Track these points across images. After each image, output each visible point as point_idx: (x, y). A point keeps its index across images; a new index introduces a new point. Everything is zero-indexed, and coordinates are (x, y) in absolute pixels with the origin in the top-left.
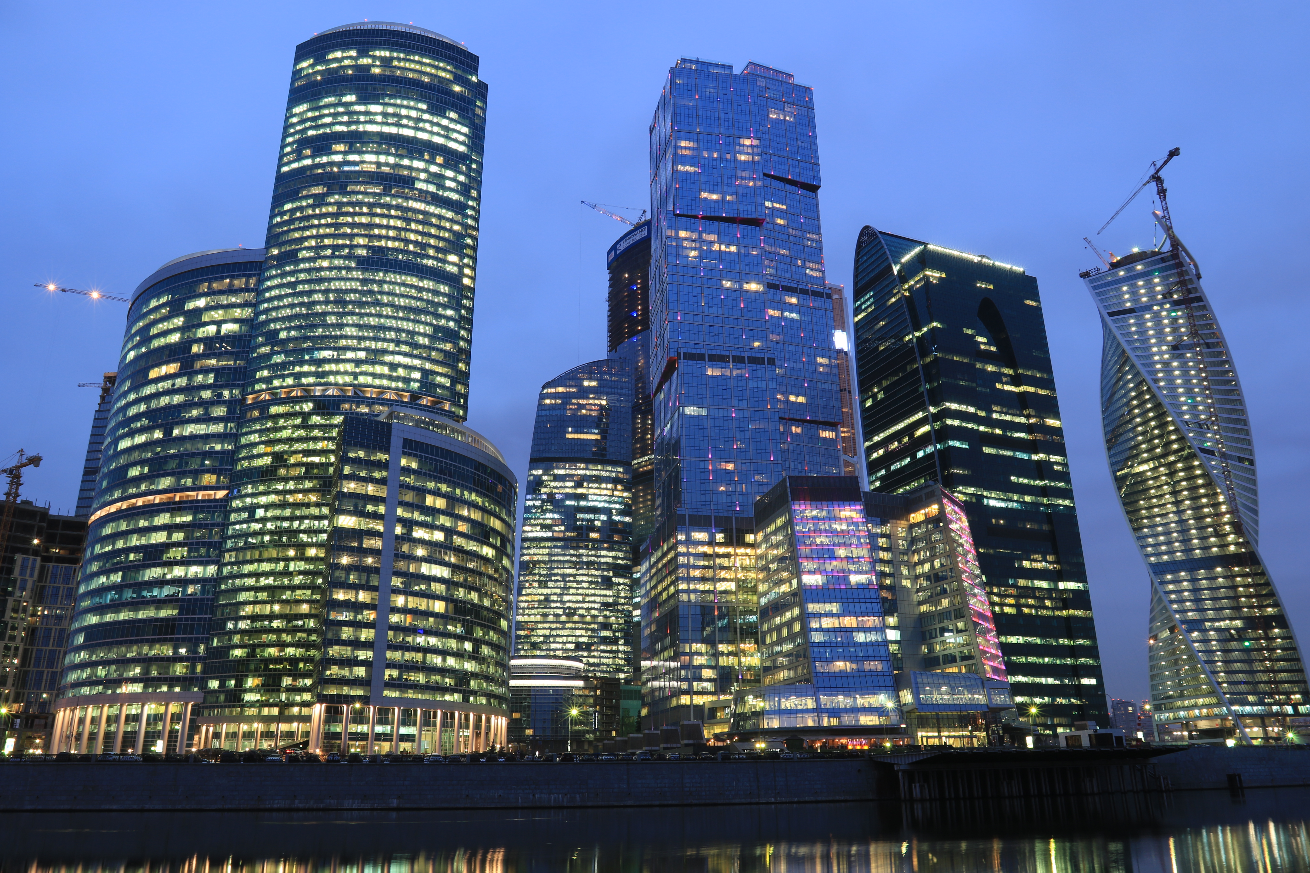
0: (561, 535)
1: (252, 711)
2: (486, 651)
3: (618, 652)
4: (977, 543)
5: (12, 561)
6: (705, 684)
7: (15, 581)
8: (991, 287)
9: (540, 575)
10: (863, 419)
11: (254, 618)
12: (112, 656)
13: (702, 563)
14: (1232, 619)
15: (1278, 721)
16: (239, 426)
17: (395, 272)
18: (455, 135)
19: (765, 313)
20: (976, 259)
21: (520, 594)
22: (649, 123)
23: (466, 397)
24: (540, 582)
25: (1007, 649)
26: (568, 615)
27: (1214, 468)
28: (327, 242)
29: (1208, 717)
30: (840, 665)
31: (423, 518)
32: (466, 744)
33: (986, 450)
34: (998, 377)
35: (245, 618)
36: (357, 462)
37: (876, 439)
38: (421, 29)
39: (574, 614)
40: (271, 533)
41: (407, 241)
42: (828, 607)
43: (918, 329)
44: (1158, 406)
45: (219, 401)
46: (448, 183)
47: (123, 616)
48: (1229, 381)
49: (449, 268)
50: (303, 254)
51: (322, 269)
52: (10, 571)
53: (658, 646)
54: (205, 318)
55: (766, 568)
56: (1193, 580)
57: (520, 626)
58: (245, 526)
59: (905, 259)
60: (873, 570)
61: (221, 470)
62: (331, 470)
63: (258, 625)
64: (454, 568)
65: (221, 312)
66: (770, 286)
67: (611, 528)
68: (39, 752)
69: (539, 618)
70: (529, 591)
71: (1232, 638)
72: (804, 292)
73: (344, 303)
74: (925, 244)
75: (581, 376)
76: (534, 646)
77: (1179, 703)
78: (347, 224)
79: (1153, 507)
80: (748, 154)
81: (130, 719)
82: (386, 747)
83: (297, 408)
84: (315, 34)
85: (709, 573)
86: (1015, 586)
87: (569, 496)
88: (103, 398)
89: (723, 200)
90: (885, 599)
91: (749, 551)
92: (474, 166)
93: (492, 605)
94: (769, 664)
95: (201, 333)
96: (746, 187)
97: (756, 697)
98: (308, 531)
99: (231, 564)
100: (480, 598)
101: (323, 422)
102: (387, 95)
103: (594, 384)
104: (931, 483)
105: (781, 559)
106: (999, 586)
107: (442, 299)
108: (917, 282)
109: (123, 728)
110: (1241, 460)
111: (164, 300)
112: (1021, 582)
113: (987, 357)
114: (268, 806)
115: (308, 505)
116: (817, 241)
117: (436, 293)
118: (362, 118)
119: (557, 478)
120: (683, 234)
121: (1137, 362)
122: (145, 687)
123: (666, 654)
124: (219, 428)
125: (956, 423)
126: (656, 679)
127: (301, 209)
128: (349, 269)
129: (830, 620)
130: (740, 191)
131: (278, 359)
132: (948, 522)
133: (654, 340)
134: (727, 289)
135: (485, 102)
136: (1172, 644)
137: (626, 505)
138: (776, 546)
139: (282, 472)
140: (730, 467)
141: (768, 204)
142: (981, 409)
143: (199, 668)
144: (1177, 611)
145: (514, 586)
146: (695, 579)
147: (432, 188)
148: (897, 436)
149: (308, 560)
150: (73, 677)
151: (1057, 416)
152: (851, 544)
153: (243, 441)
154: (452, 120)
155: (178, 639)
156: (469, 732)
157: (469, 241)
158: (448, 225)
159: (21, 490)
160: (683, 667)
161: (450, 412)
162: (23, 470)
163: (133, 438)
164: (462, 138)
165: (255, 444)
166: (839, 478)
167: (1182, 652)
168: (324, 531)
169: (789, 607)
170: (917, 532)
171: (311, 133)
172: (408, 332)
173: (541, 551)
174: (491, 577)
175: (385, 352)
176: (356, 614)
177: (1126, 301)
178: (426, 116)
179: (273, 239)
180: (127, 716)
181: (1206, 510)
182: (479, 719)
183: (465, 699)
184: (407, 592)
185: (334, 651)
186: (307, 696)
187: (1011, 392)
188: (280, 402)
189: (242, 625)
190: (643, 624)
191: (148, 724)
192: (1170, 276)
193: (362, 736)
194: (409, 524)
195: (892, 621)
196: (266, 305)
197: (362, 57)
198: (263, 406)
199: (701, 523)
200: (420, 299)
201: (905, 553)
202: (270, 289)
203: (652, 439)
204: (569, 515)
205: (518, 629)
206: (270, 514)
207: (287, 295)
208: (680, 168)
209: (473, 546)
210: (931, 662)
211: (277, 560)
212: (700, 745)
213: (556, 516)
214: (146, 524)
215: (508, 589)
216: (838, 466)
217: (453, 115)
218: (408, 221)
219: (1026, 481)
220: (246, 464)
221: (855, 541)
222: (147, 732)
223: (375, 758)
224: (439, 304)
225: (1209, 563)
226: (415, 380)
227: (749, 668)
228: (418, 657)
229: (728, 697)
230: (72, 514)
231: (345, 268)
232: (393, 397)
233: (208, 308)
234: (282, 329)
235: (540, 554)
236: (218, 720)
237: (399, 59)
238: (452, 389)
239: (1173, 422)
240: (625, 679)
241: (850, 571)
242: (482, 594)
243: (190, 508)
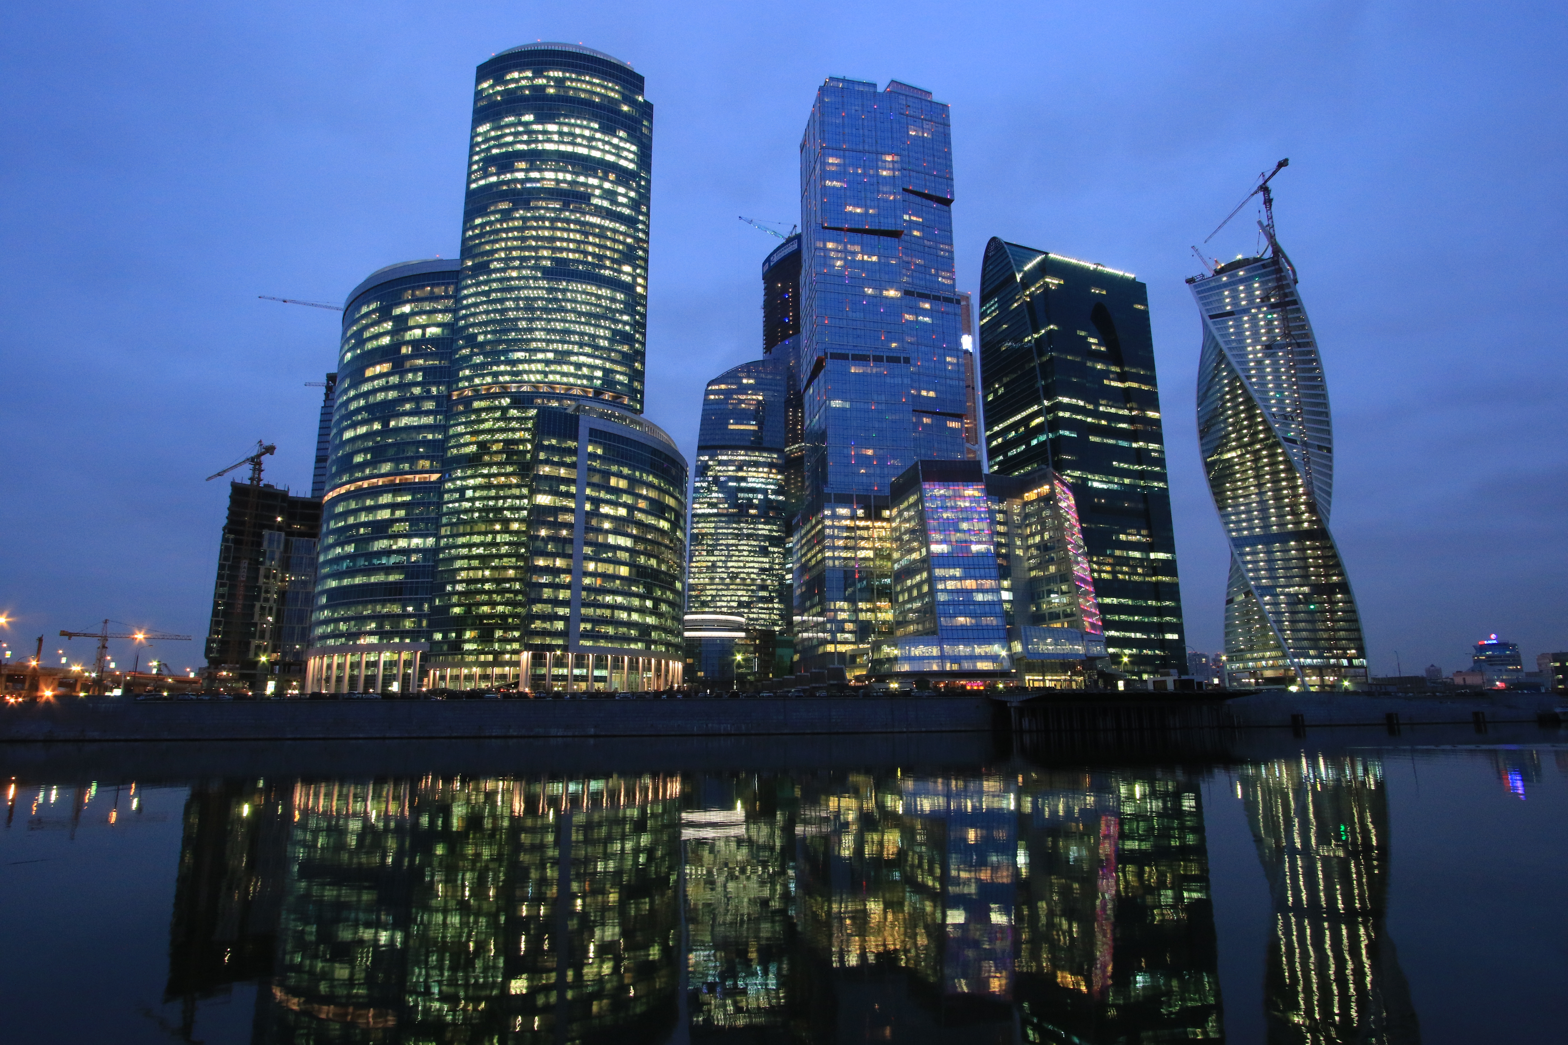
0: (725, 511)
1: (472, 658)
2: (664, 607)
3: (773, 608)
4: (1081, 520)
5: (261, 536)
6: (847, 635)
7: (265, 552)
8: (1104, 292)
9: (708, 545)
10: (985, 412)
11: (469, 581)
12: (350, 613)
13: (845, 534)
14: (1300, 586)
15: (1334, 671)
16: (447, 418)
17: (576, 282)
18: (625, 154)
19: (902, 317)
20: (1092, 267)
21: (691, 561)
22: (800, 140)
23: (642, 393)
24: (708, 551)
25: (1104, 609)
26: (731, 578)
27: (1295, 455)
28: (515, 254)
29: (1272, 667)
30: (961, 620)
31: (608, 497)
32: (649, 684)
33: (1092, 439)
34: (1106, 374)
35: (461, 581)
36: (551, 449)
37: (996, 429)
38: (591, 50)
39: (737, 577)
40: (479, 510)
41: (586, 253)
42: (952, 572)
43: (1037, 332)
44: (1249, 400)
45: (429, 397)
46: (621, 199)
47: (358, 580)
48: (1314, 378)
49: (624, 278)
50: (495, 265)
51: (513, 279)
52: (260, 544)
53: (808, 604)
54: (411, 323)
55: (899, 539)
56: (1269, 552)
57: (692, 587)
58: (457, 505)
59: (1028, 267)
60: (991, 542)
61: (433, 456)
62: (529, 456)
63: (472, 587)
64: (636, 539)
65: (424, 317)
66: (907, 293)
67: (767, 506)
68: (296, 692)
69: (707, 581)
70: (698, 558)
71: (1299, 602)
72: (936, 298)
73: (532, 309)
74: (1047, 254)
75: (740, 375)
76: (704, 604)
77: (1249, 656)
78: (533, 238)
79: (1237, 489)
80: (889, 169)
81: (369, 665)
82: (583, 686)
83: (497, 403)
84: (492, 54)
85: (851, 543)
86: (1112, 556)
87: (731, 479)
88: (327, 395)
89: (866, 213)
90: (1000, 566)
91: (885, 524)
92: (643, 183)
93: (669, 570)
94: (901, 619)
95: (409, 335)
96: (887, 201)
97: (889, 646)
98: (512, 509)
99: (447, 537)
100: (658, 563)
101: (519, 415)
102: (562, 115)
103: (751, 381)
104: (1044, 466)
105: (912, 531)
106: (1098, 556)
107: (619, 306)
108: (1037, 289)
109: (364, 672)
110: (1320, 448)
111: (373, 306)
112: (1118, 553)
113: (1097, 356)
114: (487, 734)
115: (510, 486)
116: (948, 251)
117: (613, 300)
118: (540, 137)
119: (721, 463)
120: (830, 245)
121: (1233, 361)
122: (381, 639)
123: (814, 610)
124: (429, 420)
125: (1067, 415)
126: (806, 631)
127: (490, 223)
128: (535, 279)
129: (953, 582)
130: (881, 204)
131: (478, 360)
132: (1056, 502)
133: (804, 342)
134: (869, 296)
135: (651, 122)
136: (1246, 606)
137: (780, 486)
138: (908, 520)
139: (487, 458)
140: (870, 452)
141: (906, 217)
142: (1090, 403)
143: (424, 623)
144: (1252, 579)
145: (687, 554)
146: (839, 548)
147: (606, 204)
148: (1014, 426)
149: (511, 533)
150: (320, 631)
151: (1156, 409)
152: (972, 519)
153: (451, 432)
154: (621, 139)
155: (405, 599)
156: (651, 674)
157: (640, 253)
158: (621, 238)
159: (263, 475)
160: (829, 621)
161: (628, 405)
162: (263, 458)
163: (355, 429)
164: (631, 156)
165: (462, 435)
166: (963, 462)
167: (1255, 613)
168: (525, 509)
169: (919, 571)
170: (1029, 509)
171: (495, 151)
172: (590, 335)
173: (708, 525)
174: (667, 546)
175: (570, 353)
176: (555, 577)
177: (1227, 304)
178: (598, 135)
179: (467, 251)
180: (367, 662)
181: (1285, 492)
182: (659, 664)
183: (648, 648)
184: (596, 559)
185: (537, 608)
186: (516, 646)
187: (1117, 387)
188: (482, 398)
189: (459, 588)
190: (795, 585)
191: (385, 669)
192: (1269, 281)
193: (564, 678)
194: (597, 502)
195: (1006, 584)
196: (464, 312)
197: (538, 78)
198: (467, 402)
199: (844, 500)
200: (600, 306)
201: (1019, 527)
202: (466, 297)
203: (802, 429)
204: (731, 495)
205: (689, 590)
206: (477, 494)
207: (482, 303)
208: (828, 183)
209: (651, 520)
210: (1039, 618)
211: (485, 533)
212: (843, 685)
213: (721, 495)
214: (372, 503)
215: (681, 557)
216: (962, 453)
217: (622, 134)
218: (586, 234)
219: (1126, 466)
220: (455, 451)
221: (976, 516)
222: (384, 676)
223: (575, 695)
224: (617, 311)
225: (1283, 537)
226: (598, 378)
227: (884, 622)
228: (607, 613)
229: (866, 646)
230: (309, 495)
231: (531, 278)
232: (579, 392)
233: (413, 314)
234: (480, 333)
235: (707, 527)
236: (443, 666)
237: (572, 80)
238: (629, 386)
239: (1261, 415)
240: (780, 631)
241: (971, 542)
242: (660, 561)
243: (409, 489)
